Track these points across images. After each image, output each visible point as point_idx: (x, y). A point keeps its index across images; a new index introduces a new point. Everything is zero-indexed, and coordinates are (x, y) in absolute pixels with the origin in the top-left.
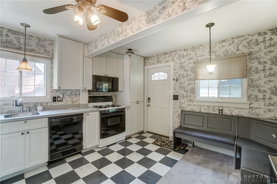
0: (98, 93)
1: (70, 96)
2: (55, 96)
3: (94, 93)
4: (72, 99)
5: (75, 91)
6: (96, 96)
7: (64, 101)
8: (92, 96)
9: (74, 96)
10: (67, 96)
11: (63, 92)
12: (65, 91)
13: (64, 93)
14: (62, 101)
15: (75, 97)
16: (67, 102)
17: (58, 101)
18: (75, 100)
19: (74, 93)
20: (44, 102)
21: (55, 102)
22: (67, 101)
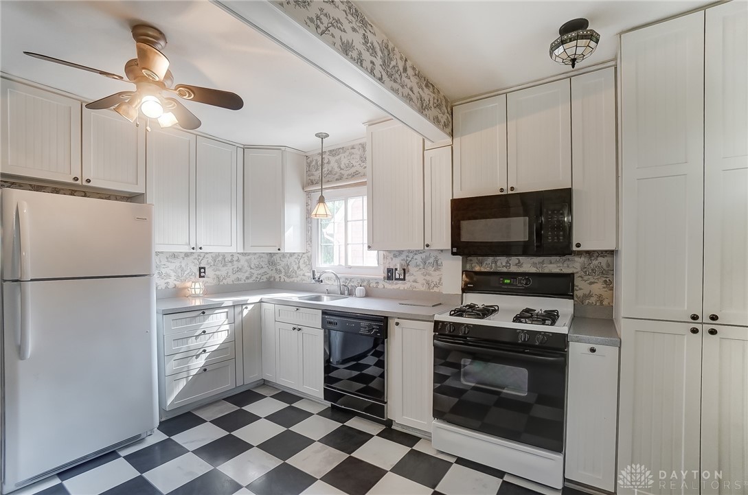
0: (514, 260)
1: (421, 267)
2: (391, 267)
3: (496, 262)
4: (428, 278)
5: (436, 253)
6: (505, 270)
7: (409, 281)
8: (488, 270)
9: (431, 269)
10: (416, 269)
11: (407, 256)
12: (411, 255)
13: (409, 259)
14: (404, 279)
15: (435, 271)
16: (415, 284)
17: (396, 279)
18: (436, 280)
19: (431, 260)
20: (372, 279)
21: (391, 281)
22: (415, 281)
